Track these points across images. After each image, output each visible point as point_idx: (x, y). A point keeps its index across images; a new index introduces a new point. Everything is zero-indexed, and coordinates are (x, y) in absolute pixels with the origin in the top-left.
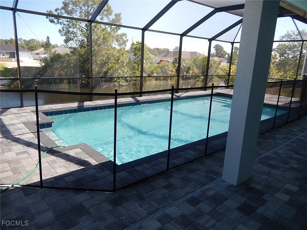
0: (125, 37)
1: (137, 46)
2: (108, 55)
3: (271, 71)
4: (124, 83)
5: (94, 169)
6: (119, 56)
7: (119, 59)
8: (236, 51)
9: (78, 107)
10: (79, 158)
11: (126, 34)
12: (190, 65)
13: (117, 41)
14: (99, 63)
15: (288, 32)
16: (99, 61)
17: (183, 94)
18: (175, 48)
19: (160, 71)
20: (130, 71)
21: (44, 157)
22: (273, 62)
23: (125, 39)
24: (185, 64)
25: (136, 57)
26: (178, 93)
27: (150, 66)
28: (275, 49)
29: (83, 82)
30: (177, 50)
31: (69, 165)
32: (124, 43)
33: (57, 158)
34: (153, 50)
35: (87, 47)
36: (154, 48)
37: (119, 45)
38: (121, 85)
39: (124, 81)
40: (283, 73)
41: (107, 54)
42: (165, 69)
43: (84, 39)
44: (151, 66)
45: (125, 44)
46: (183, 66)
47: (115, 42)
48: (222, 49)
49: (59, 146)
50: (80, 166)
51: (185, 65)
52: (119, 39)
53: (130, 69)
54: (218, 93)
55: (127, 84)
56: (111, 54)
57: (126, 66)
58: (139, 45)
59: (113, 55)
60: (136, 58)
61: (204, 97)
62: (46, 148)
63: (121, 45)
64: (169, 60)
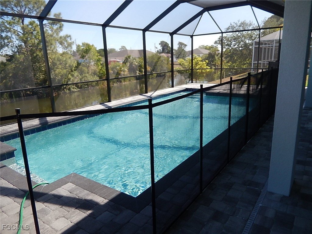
0: (69, 39)
1: (84, 47)
2: (53, 59)
3: (216, 62)
4: (75, 88)
5: (107, 211)
6: (66, 60)
7: (66, 64)
8: (181, 46)
9: (40, 124)
10: (77, 197)
11: (70, 36)
12: (142, 63)
13: (60, 44)
14: (43, 69)
15: (231, 24)
16: (43, 68)
17: (153, 94)
18: (121, 48)
19: (112, 72)
20: (80, 76)
21: (24, 208)
22: (217, 54)
23: (70, 41)
24: (137, 62)
25: (85, 59)
26: (147, 93)
27: (100, 68)
28: (217, 41)
29: (28, 93)
30: (123, 49)
31: (69, 212)
32: (70, 45)
33: (46, 204)
34: (99, 51)
35: (26, 53)
36: (100, 49)
37: (64, 48)
38: (73, 91)
39: (75, 87)
40: (231, 63)
41: (51, 59)
42: (116, 69)
43: (21, 44)
44: (102, 68)
45: (71, 47)
46: (135, 65)
47: (59, 45)
48: (168, 45)
49: (40, 185)
50: (85, 211)
51: (136, 64)
52: (63, 41)
53: (79, 73)
54: (186, 88)
55: (78, 89)
56: (56, 59)
57: (75, 70)
58: (86, 47)
59: (59, 59)
60: (84, 61)
61: (175, 94)
62: (22, 190)
63: (67, 48)
64: (118, 60)
